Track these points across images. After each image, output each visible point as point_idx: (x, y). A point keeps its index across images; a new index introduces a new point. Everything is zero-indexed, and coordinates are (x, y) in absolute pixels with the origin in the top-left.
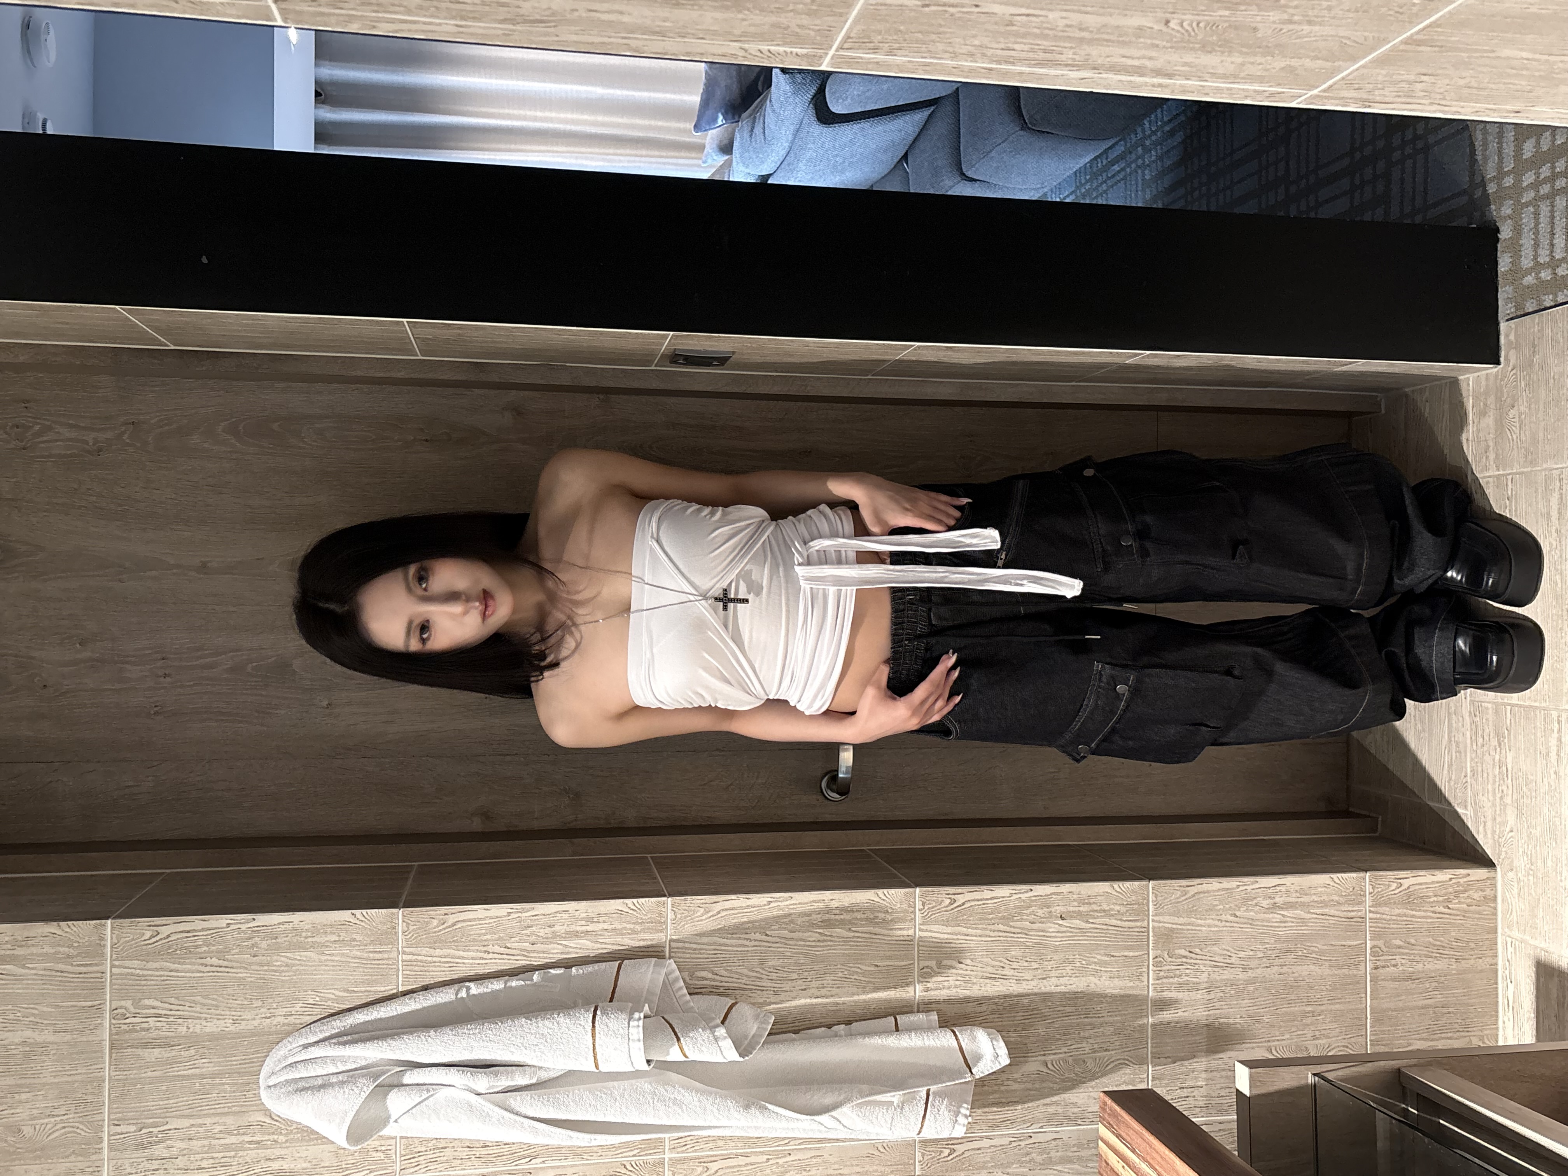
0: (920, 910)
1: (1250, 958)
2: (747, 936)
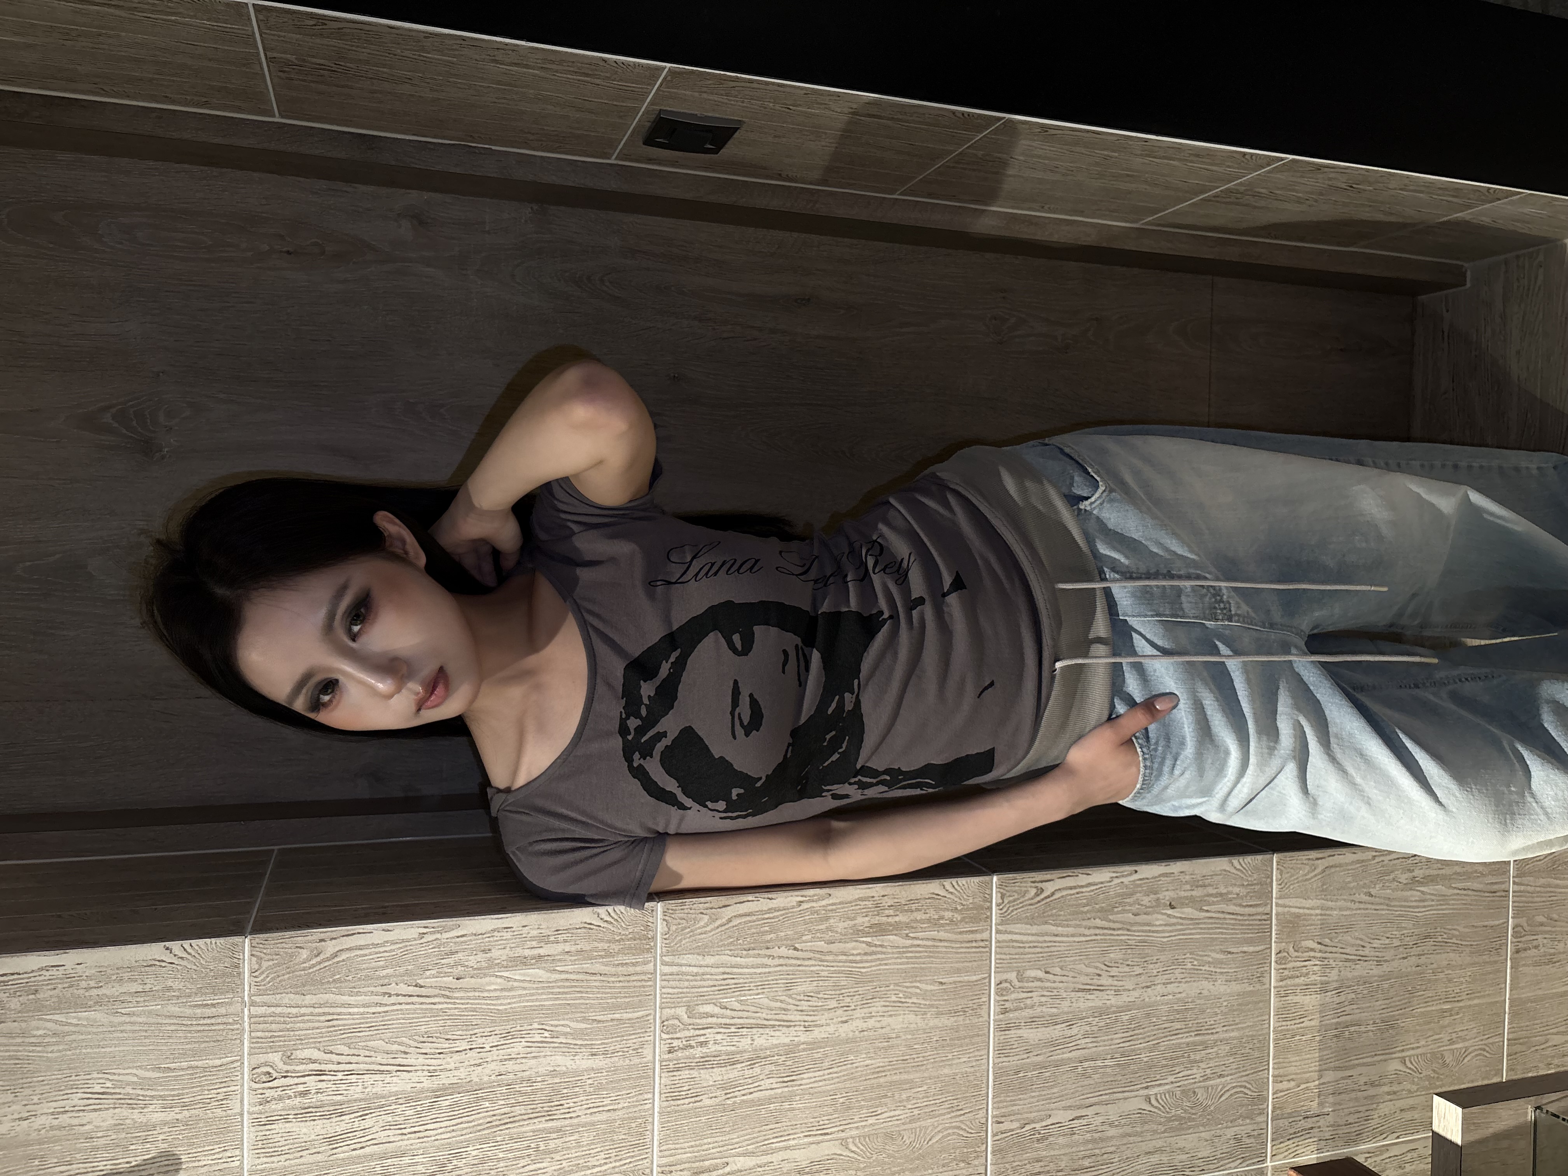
0: (998, 905)
1: (1386, 947)
2: (768, 952)
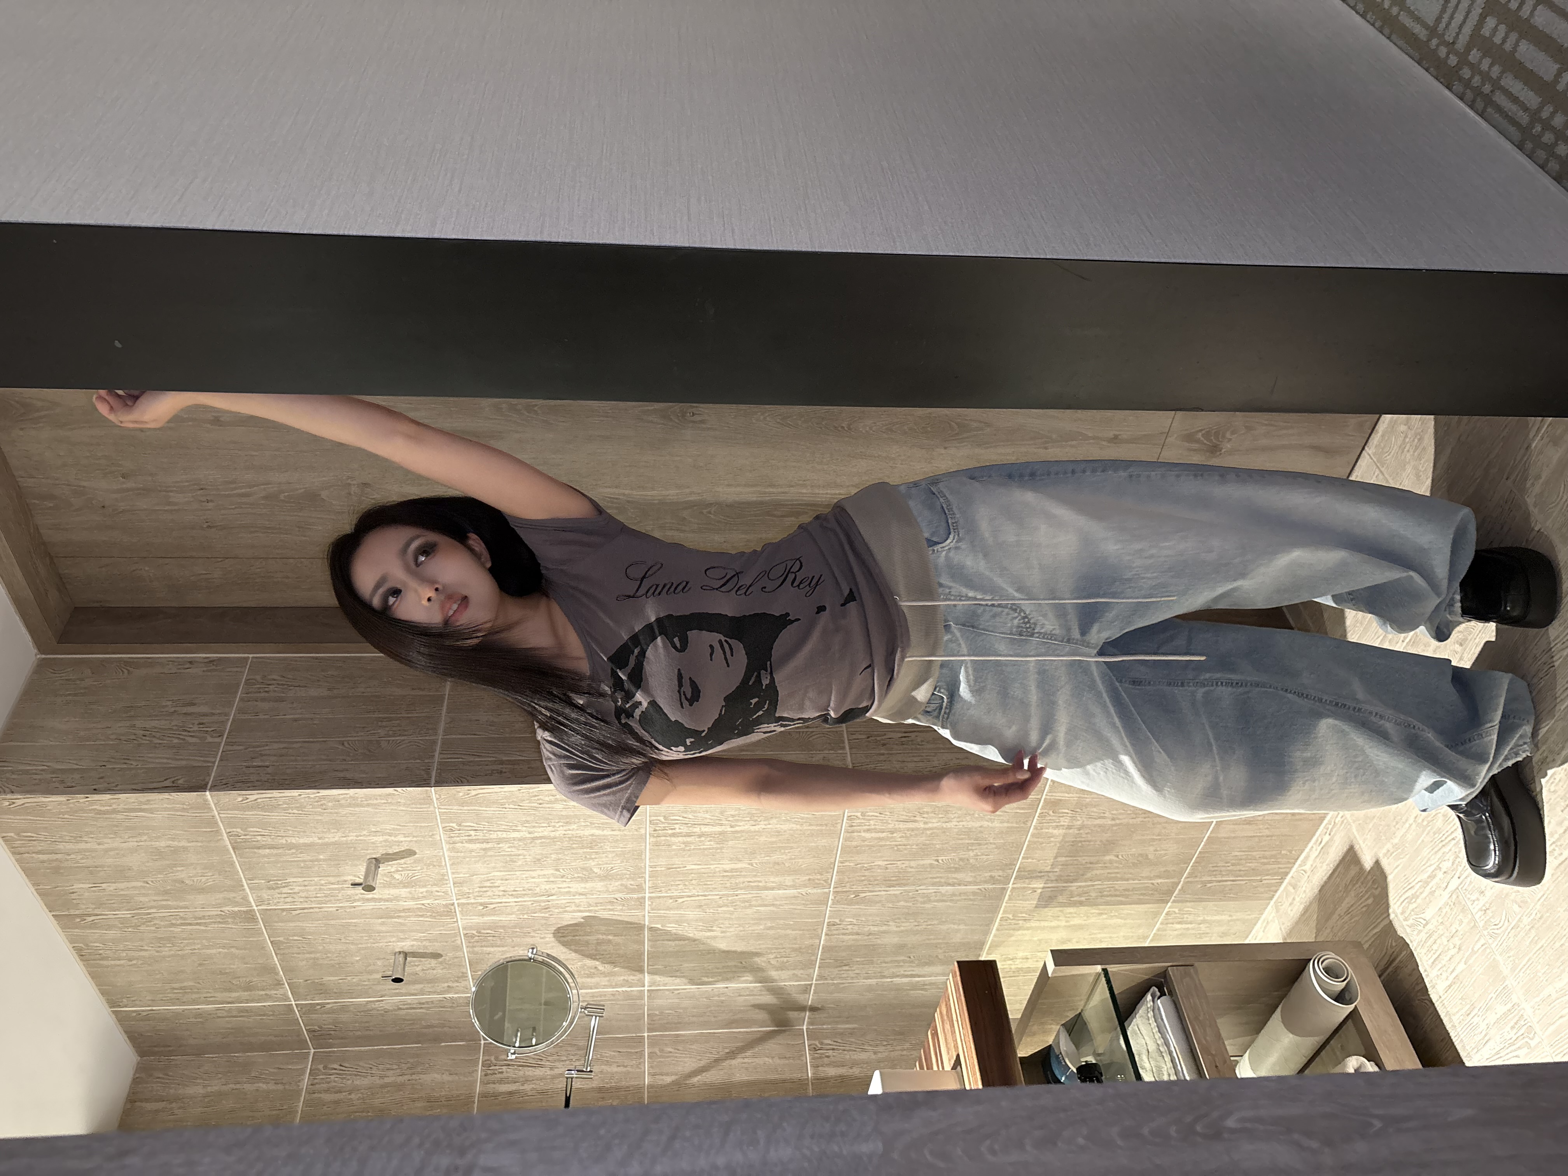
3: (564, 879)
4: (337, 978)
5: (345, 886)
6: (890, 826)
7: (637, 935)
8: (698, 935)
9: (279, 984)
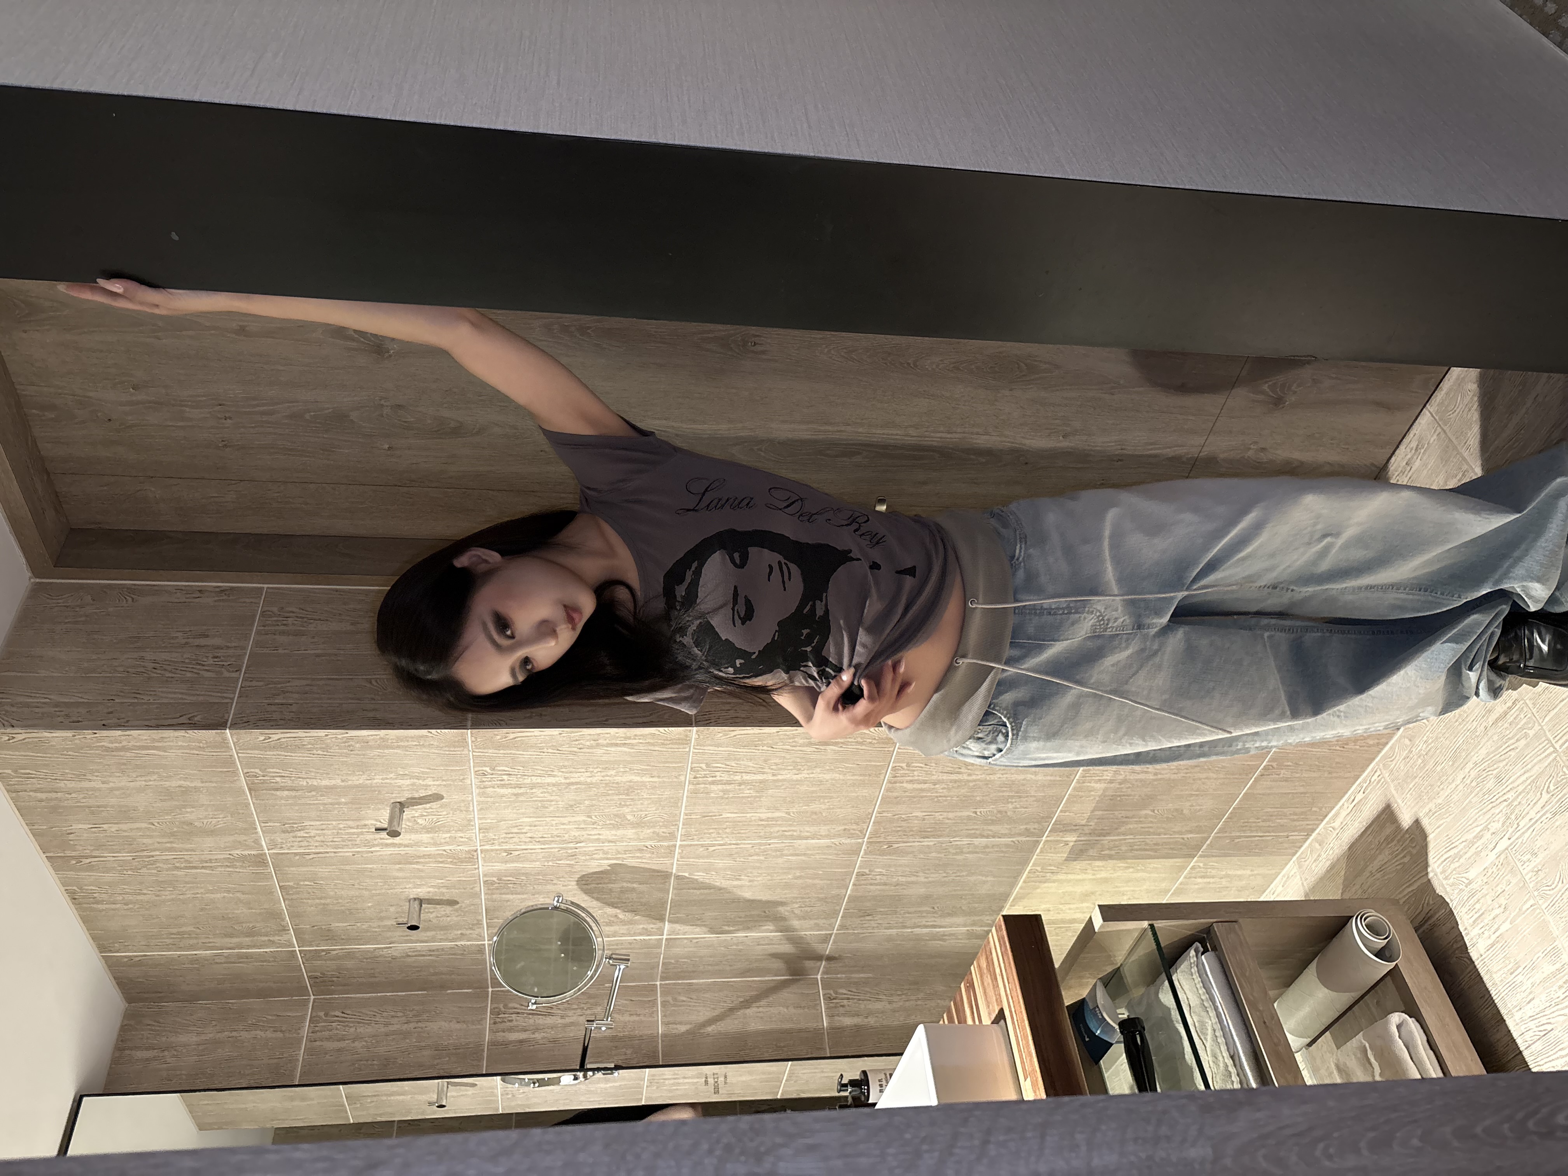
3: (595, 826)
4: (346, 924)
5: (364, 830)
6: (934, 778)
7: (662, 883)
8: (724, 884)
9: (285, 929)
